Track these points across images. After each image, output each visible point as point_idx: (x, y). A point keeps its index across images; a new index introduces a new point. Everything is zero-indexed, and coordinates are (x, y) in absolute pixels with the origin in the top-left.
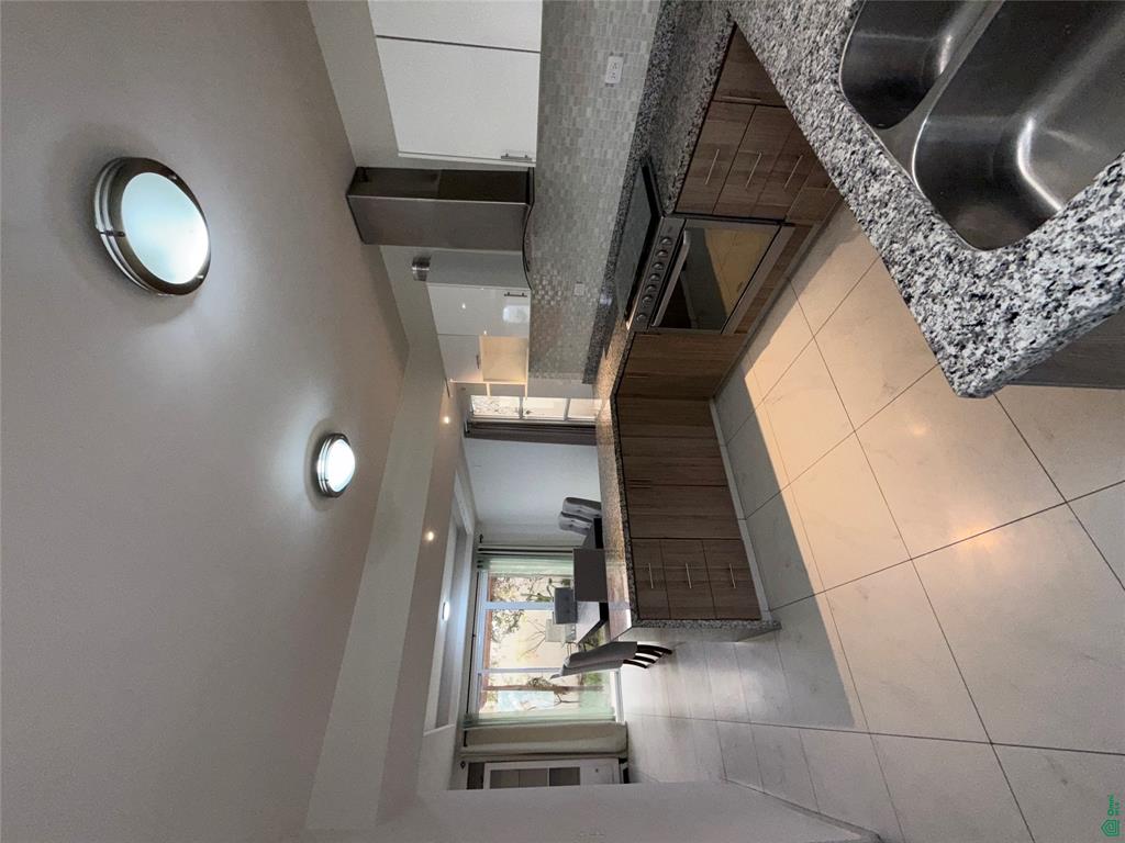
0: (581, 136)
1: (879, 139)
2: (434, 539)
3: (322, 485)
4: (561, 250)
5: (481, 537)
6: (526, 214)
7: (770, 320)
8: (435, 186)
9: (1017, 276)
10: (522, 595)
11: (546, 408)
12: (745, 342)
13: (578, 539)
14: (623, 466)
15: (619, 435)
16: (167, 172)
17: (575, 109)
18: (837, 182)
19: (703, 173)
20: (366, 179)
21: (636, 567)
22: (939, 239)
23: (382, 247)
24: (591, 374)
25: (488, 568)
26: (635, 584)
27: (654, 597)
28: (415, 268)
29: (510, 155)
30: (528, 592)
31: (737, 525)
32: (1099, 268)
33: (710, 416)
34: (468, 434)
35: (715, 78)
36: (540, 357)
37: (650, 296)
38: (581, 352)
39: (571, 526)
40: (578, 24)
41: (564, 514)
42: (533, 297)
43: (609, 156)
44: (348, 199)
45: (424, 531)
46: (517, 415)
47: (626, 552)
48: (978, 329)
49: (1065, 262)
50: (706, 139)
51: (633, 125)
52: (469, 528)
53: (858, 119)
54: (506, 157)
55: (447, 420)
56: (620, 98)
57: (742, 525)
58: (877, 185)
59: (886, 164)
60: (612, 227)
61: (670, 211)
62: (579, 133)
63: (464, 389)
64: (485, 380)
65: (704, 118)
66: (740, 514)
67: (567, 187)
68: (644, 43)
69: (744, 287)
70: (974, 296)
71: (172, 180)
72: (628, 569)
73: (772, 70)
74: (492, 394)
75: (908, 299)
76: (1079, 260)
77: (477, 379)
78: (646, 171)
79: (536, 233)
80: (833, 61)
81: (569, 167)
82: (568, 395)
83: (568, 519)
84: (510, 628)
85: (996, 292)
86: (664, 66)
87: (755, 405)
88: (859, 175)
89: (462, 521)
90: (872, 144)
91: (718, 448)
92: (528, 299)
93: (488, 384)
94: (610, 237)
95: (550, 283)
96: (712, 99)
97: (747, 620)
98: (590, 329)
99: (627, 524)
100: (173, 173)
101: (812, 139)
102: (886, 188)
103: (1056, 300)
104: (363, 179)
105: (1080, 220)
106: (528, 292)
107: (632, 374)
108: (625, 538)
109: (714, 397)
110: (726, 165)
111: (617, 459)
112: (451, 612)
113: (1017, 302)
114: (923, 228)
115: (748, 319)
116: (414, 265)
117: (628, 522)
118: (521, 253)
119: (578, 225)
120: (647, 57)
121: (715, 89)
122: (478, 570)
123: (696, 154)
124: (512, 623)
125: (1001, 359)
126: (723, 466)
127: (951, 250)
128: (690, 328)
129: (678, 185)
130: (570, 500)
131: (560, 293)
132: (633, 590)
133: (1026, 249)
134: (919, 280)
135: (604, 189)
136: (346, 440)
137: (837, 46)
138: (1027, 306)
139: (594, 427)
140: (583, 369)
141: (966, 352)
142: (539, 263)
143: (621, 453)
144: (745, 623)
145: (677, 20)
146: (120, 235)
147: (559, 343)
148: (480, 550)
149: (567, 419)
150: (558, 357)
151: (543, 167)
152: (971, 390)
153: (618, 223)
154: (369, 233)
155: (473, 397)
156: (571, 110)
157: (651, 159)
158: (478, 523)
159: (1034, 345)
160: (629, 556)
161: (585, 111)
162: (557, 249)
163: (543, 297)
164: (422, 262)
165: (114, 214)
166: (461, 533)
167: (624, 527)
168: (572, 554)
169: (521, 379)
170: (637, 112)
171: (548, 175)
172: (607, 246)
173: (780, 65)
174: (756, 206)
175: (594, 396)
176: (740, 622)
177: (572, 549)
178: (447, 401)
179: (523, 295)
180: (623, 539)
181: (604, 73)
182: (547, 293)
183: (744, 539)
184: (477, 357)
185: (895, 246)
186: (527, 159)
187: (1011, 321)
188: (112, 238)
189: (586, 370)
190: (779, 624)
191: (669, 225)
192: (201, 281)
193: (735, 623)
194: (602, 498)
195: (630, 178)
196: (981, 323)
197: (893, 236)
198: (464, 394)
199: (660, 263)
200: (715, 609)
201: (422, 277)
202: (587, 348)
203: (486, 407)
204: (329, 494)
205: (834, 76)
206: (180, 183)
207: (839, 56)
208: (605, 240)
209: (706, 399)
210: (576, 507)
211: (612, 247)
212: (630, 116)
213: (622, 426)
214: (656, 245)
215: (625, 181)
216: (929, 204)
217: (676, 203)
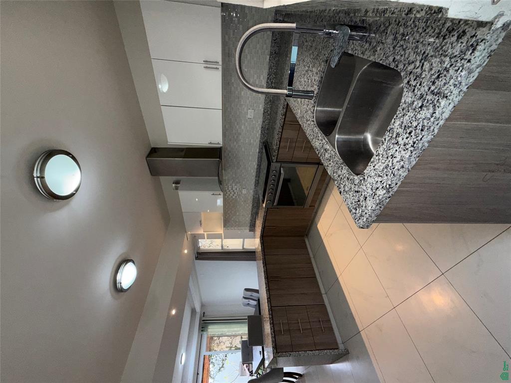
0: (241, 135)
1: (326, 139)
2: (176, 313)
3: (118, 285)
4: (235, 175)
5: (204, 313)
6: (220, 163)
7: (324, 200)
8: (183, 154)
9: (364, 184)
10: (227, 347)
11: (234, 244)
12: (314, 211)
13: (251, 311)
14: (266, 270)
15: (264, 255)
16: (68, 154)
17: (237, 127)
18: (317, 152)
19: (285, 147)
20: (156, 152)
21: (274, 322)
22: (344, 172)
23: (160, 177)
24: (252, 227)
25: (207, 330)
26: (274, 332)
27: (284, 339)
28: (174, 185)
29: (212, 142)
30: (229, 345)
31: (322, 297)
32: (381, 182)
33: (306, 245)
34: (197, 258)
35: (284, 117)
36: (228, 221)
37: (272, 193)
38: (248, 218)
39: (248, 304)
40: (237, 100)
41: (245, 298)
42: (224, 195)
43: (252, 141)
44: (146, 160)
45: (170, 309)
46: (220, 248)
47: (269, 314)
48: (359, 203)
49: (373, 180)
50: (284, 136)
51: (260, 131)
52: (198, 309)
53: (320, 133)
54: (211, 143)
55: (186, 251)
56: (254, 122)
57: (324, 296)
58: (327, 154)
59: (328, 147)
60: (256, 167)
61: (275, 161)
62: (240, 134)
63: (195, 236)
64: (204, 232)
65: (282, 129)
66: (323, 291)
67: (236, 153)
68: (261, 106)
69: (309, 188)
70: (356, 191)
71: (70, 157)
72: (270, 324)
73: (297, 116)
74: (207, 239)
75: (340, 193)
76: (376, 179)
77: (201, 232)
78: (266, 146)
79: (225, 170)
80: (312, 115)
81: (237, 146)
82: (244, 237)
83: (247, 300)
84: (220, 368)
85: (360, 190)
86: (269, 112)
87: (323, 238)
88: (322, 151)
89: (194, 305)
90: (324, 141)
91: (310, 259)
92: (222, 196)
93: (205, 233)
94: (255, 171)
95: (232, 189)
96: (284, 123)
97: (331, 349)
98: (250, 207)
99: (269, 299)
100: (71, 154)
101: (309, 138)
102: (329, 155)
103: (374, 192)
104: (154, 152)
105: (374, 167)
106: (222, 194)
107: (268, 226)
108: (269, 307)
109: (307, 235)
110: (294, 145)
111: (264, 267)
112: (185, 359)
113: (366, 193)
114: (340, 168)
115: (314, 201)
116: (173, 183)
117: (270, 298)
118: (217, 178)
119: (242, 166)
120: (263, 110)
121: (284, 121)
122: (201, 332)
123: (282, 141)
124: (221, 366)
125: (366, 214)
126: (313, 267)
127: (348, 176)
128: (294, 205)
129: (276, 151)
130: (247, 290)
131: (236, 193)
132: (273, 335)
133: (364, 176)
134: (342, 186)
135: (251, 153)
136: (133, 262)
137: (312, 111)
138: (368, 194)
139: (255, 252)
140: (249, 225)
141: (357, 212)
142: (227, 181)
143: (265, 264)
144: (331, 351)
145: (271, 99)
146: (42, 178)
147: (238, 214)
148: (203, 321)
149: (243, 248)
150: (237, 220)
151: (227, 146)
152: (361, 226)
153: (258, 165)
154: (154, 171)
155: (199, 240)
156: (236, 126)
157: (268, 142)
158: (203, 306)
159: (372, 208)
160: (271, 316)
161: (241, 127)
162: (234, 176)
163: (229, 194)
164: (177, 182)
165: (42, 170)
166: (193, 311)
167: (268, 301)
168: (247, 321)
169: (220, 230)
170: (261, 127)
171: (229, 149)
172: (254, 174)
173: (299, 114)
174: (307, 158)
175: (254, 237)
176: (328, 351)
177: (247, 317)
178: (186, 242)
179: (220, 194)
180: (267, 308)
181: (247, 115)
182: (231, 193)
183: (326, 304)
184: (200, 221)
185: (335, 174)
186: (218, 143)
187: (365, 200)
188: (39, 179)
189: (250, 225)
190: (348, 351)
191: (274, 165)
192: (74, 194)
193: (326, 351)
194: (259, 287)
195: (261, 149)
196: (359, 201)
197: (334, 171)
198: (195, 239)
199: (274, 180)
200: (315, 344)
201: (177, 188)
202: (250, 216)
203: (206, 244)
204: (122, 290)
205: (313, 119)
206: (74, 158)
207: (313, 113)
208: (254, 172)
209: (303, 236)
210: (249, 293)
211: (257, 174)
212: (258, 128)
213: (265, 251)
214: (271, 174)
215: (259, 149)
216: (342, 160)
217: (277, 158)
